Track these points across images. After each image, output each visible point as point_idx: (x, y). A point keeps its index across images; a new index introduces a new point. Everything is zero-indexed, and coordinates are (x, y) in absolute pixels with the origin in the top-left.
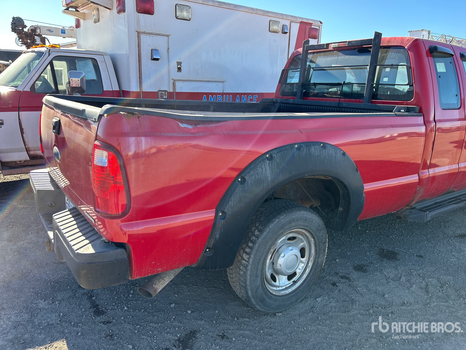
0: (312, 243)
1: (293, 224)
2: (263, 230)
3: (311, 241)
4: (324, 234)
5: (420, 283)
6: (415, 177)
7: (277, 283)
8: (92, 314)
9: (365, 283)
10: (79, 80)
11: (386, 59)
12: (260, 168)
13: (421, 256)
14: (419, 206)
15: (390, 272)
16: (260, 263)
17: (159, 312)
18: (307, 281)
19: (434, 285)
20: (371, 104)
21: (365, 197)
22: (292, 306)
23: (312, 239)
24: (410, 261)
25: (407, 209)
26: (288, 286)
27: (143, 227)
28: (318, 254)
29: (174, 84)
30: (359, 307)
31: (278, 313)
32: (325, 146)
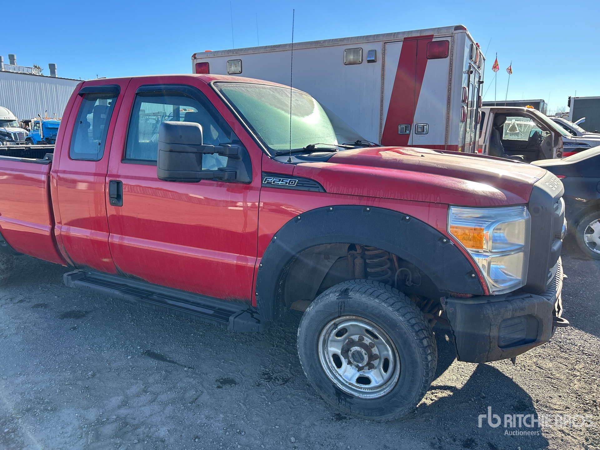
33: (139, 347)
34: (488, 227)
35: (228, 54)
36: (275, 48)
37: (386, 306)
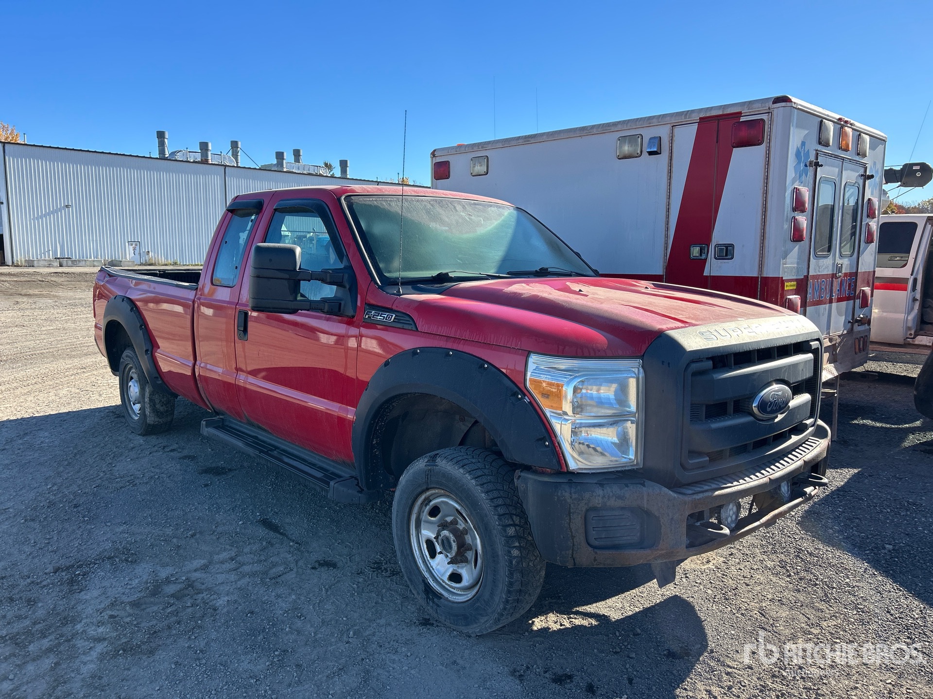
33: (258, 514)
34: (568, 383)
35: (473, 149)
36: (530, 139)
37: (469, 478)
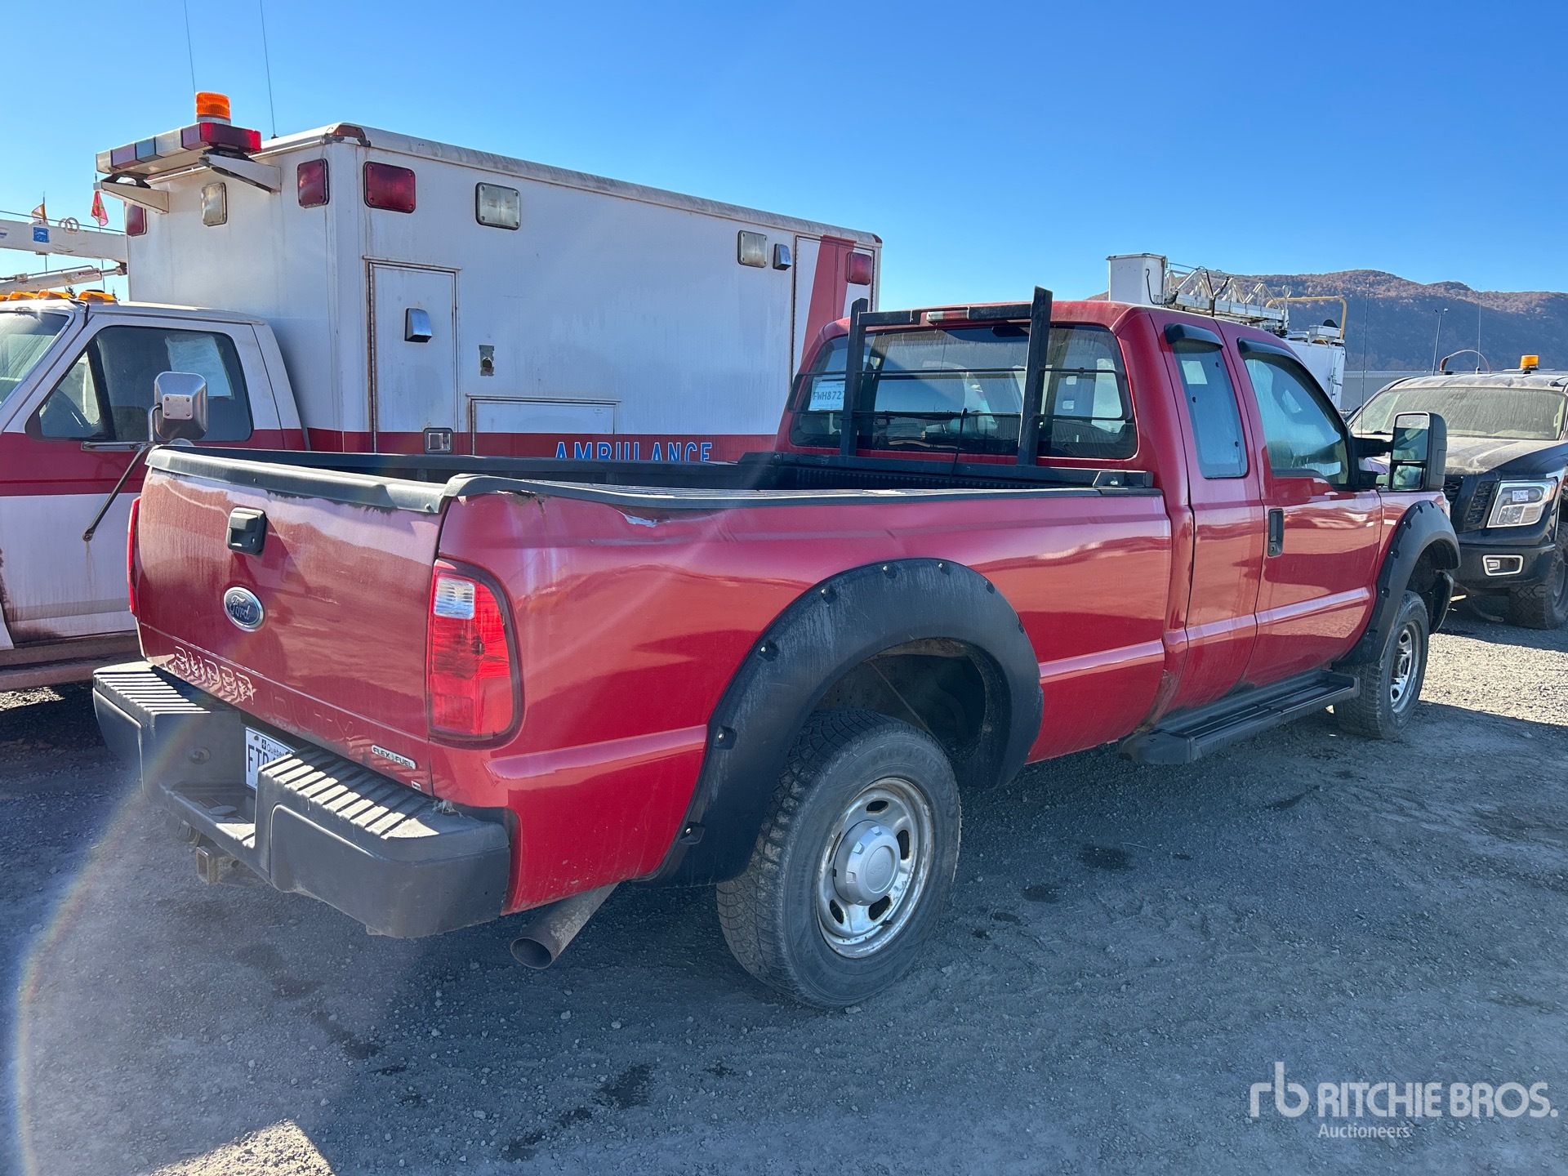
0: (925, 817)
1: (882, 765)
2: (811, 780)
3: (923, 812)
4: (950, 791)
5: (1187, 915)
6: (1155, 647)
7: (845, 927)
8: (341, 1055)
9: (1056, 925)
10: (188, 400)
11: (1065, 355)
12: (809, 619)
13: (1187, 858)
14: (1173, 725)
15: (1116, 898)
16: (808, 868)
17: (533, 1034)
18: (917, 918)
19: (1221, 918)
20: (1035, 466)
21: (1042, 696)
22: (883, 988)
23: (926, 807)
24: (1160, 868)
25: (1143, 734)
26: (874, 932)
27: (551, 770)
28: (941, 847)
29: (471, 411)
30: (1048, 978)
31: (850, 1006)
32: (947, 568)
